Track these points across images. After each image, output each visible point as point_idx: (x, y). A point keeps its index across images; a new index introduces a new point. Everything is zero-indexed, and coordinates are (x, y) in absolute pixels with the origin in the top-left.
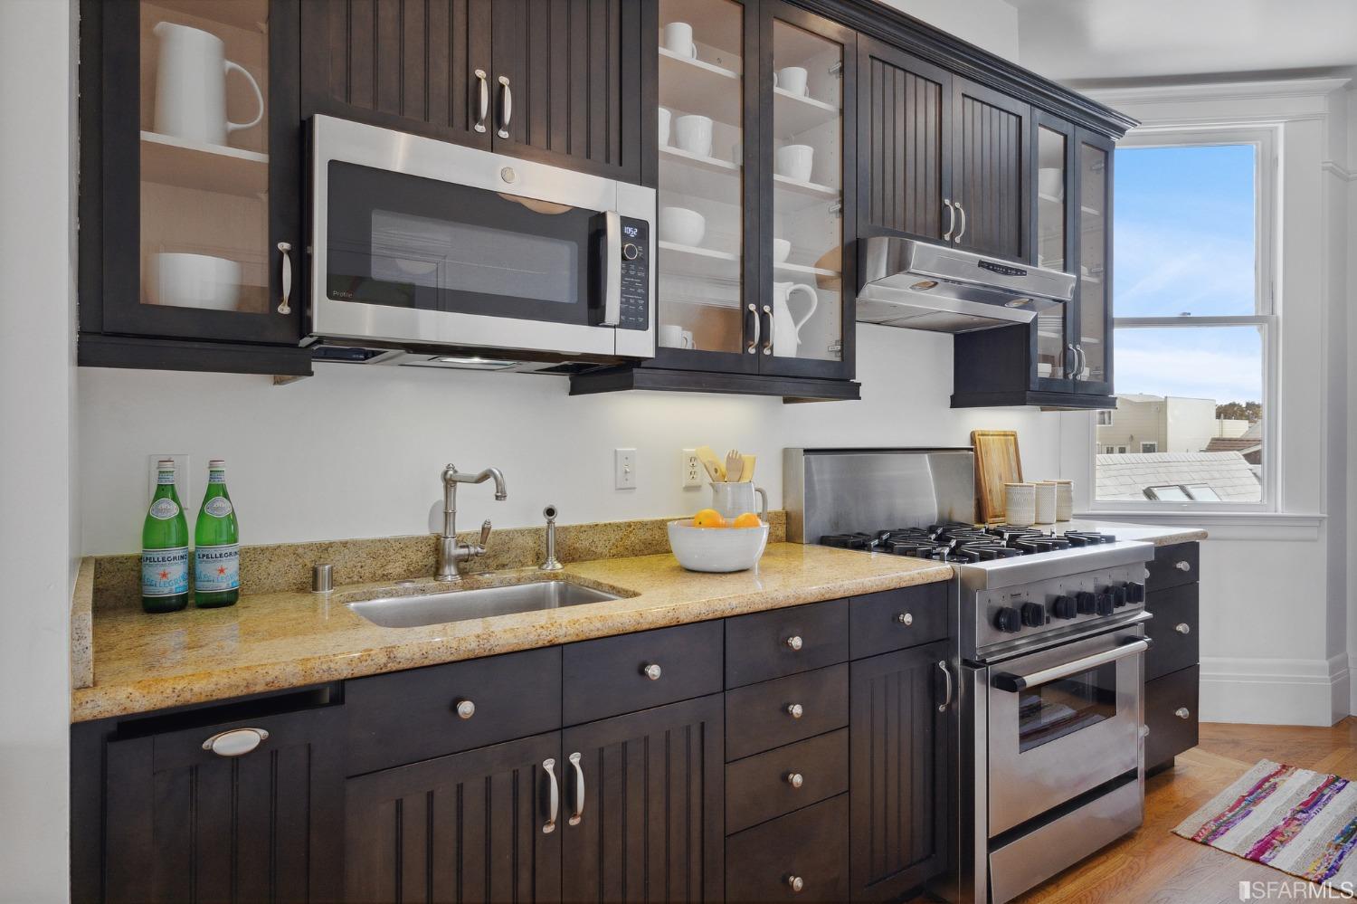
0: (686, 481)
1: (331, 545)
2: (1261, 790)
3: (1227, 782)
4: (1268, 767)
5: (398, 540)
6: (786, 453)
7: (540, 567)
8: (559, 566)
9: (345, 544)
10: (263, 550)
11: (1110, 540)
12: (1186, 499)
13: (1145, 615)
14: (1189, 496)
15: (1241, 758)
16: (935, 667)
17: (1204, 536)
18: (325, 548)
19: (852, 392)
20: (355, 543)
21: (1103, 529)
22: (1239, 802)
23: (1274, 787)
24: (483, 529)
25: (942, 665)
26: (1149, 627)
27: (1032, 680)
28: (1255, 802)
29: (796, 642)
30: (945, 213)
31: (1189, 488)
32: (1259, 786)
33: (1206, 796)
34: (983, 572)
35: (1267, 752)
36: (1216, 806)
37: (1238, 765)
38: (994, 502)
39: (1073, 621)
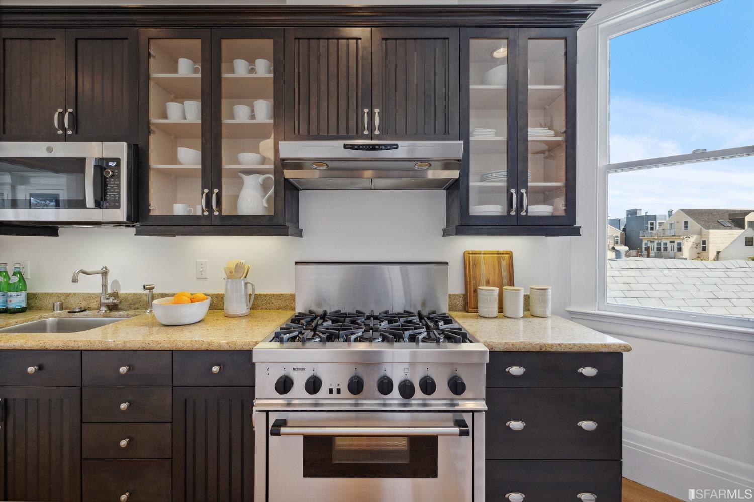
1: (70, 294)
5: (94, 294)
9: (75, 294)
10: (48, 294)
18: (68, 295)
20: (79, 294)
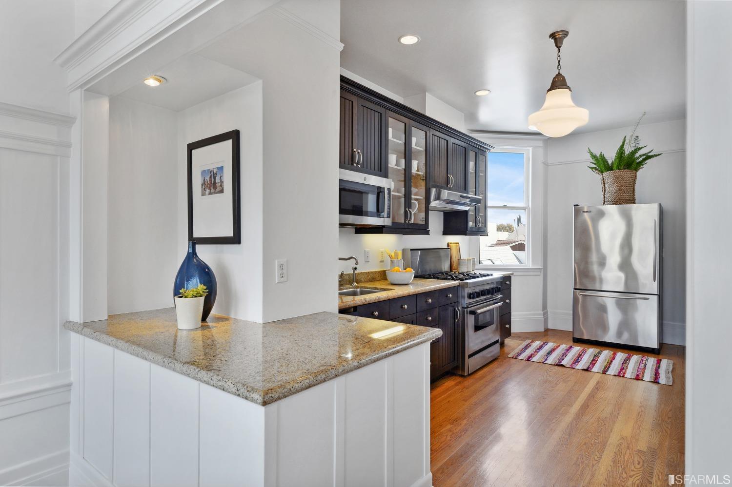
0: (380, 259)
2: (527, 347)
3: (519, 345)
4: (528, 341)
6: (404, 250)
7: (351, 285)
8: (356, 284)
11: (492, 275)
12: (492, 264)
13: (500, 296)
14: (493, 263)
15: (521, 340)
16: (455, 309)
17: (513, 274)
19: (427, 233)
21: (489, 272)
22: (522, 349)
23: (530, 346)
24: (342, 273)
25: (457, 309)
26: (501, 300)
27: (479, 311)
28: (526, 349)
29: (430, 301)
30: (449, 179)
31: (493, 260)
32: (527, 345)
33: (513, 349)
34: (467, 283)
35: (528, 338)
36: (517, 351)
37: (521, 342)
38: (455, 265)
39: (480, 299)
